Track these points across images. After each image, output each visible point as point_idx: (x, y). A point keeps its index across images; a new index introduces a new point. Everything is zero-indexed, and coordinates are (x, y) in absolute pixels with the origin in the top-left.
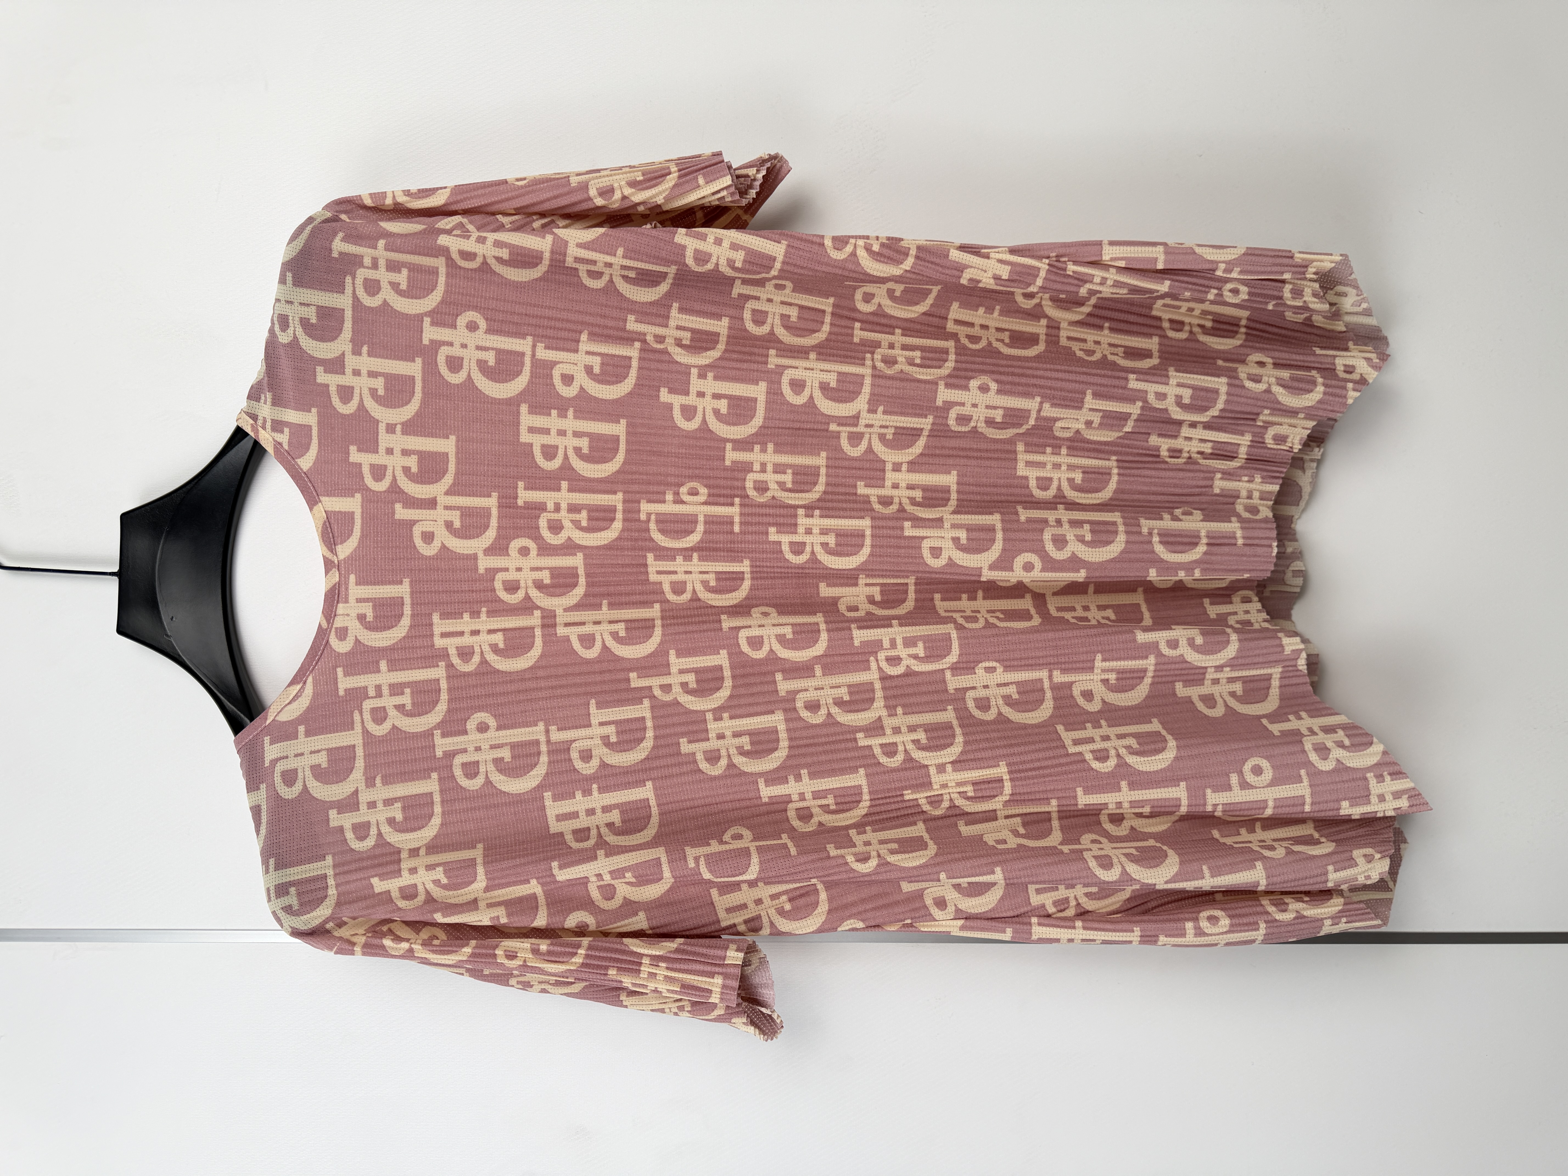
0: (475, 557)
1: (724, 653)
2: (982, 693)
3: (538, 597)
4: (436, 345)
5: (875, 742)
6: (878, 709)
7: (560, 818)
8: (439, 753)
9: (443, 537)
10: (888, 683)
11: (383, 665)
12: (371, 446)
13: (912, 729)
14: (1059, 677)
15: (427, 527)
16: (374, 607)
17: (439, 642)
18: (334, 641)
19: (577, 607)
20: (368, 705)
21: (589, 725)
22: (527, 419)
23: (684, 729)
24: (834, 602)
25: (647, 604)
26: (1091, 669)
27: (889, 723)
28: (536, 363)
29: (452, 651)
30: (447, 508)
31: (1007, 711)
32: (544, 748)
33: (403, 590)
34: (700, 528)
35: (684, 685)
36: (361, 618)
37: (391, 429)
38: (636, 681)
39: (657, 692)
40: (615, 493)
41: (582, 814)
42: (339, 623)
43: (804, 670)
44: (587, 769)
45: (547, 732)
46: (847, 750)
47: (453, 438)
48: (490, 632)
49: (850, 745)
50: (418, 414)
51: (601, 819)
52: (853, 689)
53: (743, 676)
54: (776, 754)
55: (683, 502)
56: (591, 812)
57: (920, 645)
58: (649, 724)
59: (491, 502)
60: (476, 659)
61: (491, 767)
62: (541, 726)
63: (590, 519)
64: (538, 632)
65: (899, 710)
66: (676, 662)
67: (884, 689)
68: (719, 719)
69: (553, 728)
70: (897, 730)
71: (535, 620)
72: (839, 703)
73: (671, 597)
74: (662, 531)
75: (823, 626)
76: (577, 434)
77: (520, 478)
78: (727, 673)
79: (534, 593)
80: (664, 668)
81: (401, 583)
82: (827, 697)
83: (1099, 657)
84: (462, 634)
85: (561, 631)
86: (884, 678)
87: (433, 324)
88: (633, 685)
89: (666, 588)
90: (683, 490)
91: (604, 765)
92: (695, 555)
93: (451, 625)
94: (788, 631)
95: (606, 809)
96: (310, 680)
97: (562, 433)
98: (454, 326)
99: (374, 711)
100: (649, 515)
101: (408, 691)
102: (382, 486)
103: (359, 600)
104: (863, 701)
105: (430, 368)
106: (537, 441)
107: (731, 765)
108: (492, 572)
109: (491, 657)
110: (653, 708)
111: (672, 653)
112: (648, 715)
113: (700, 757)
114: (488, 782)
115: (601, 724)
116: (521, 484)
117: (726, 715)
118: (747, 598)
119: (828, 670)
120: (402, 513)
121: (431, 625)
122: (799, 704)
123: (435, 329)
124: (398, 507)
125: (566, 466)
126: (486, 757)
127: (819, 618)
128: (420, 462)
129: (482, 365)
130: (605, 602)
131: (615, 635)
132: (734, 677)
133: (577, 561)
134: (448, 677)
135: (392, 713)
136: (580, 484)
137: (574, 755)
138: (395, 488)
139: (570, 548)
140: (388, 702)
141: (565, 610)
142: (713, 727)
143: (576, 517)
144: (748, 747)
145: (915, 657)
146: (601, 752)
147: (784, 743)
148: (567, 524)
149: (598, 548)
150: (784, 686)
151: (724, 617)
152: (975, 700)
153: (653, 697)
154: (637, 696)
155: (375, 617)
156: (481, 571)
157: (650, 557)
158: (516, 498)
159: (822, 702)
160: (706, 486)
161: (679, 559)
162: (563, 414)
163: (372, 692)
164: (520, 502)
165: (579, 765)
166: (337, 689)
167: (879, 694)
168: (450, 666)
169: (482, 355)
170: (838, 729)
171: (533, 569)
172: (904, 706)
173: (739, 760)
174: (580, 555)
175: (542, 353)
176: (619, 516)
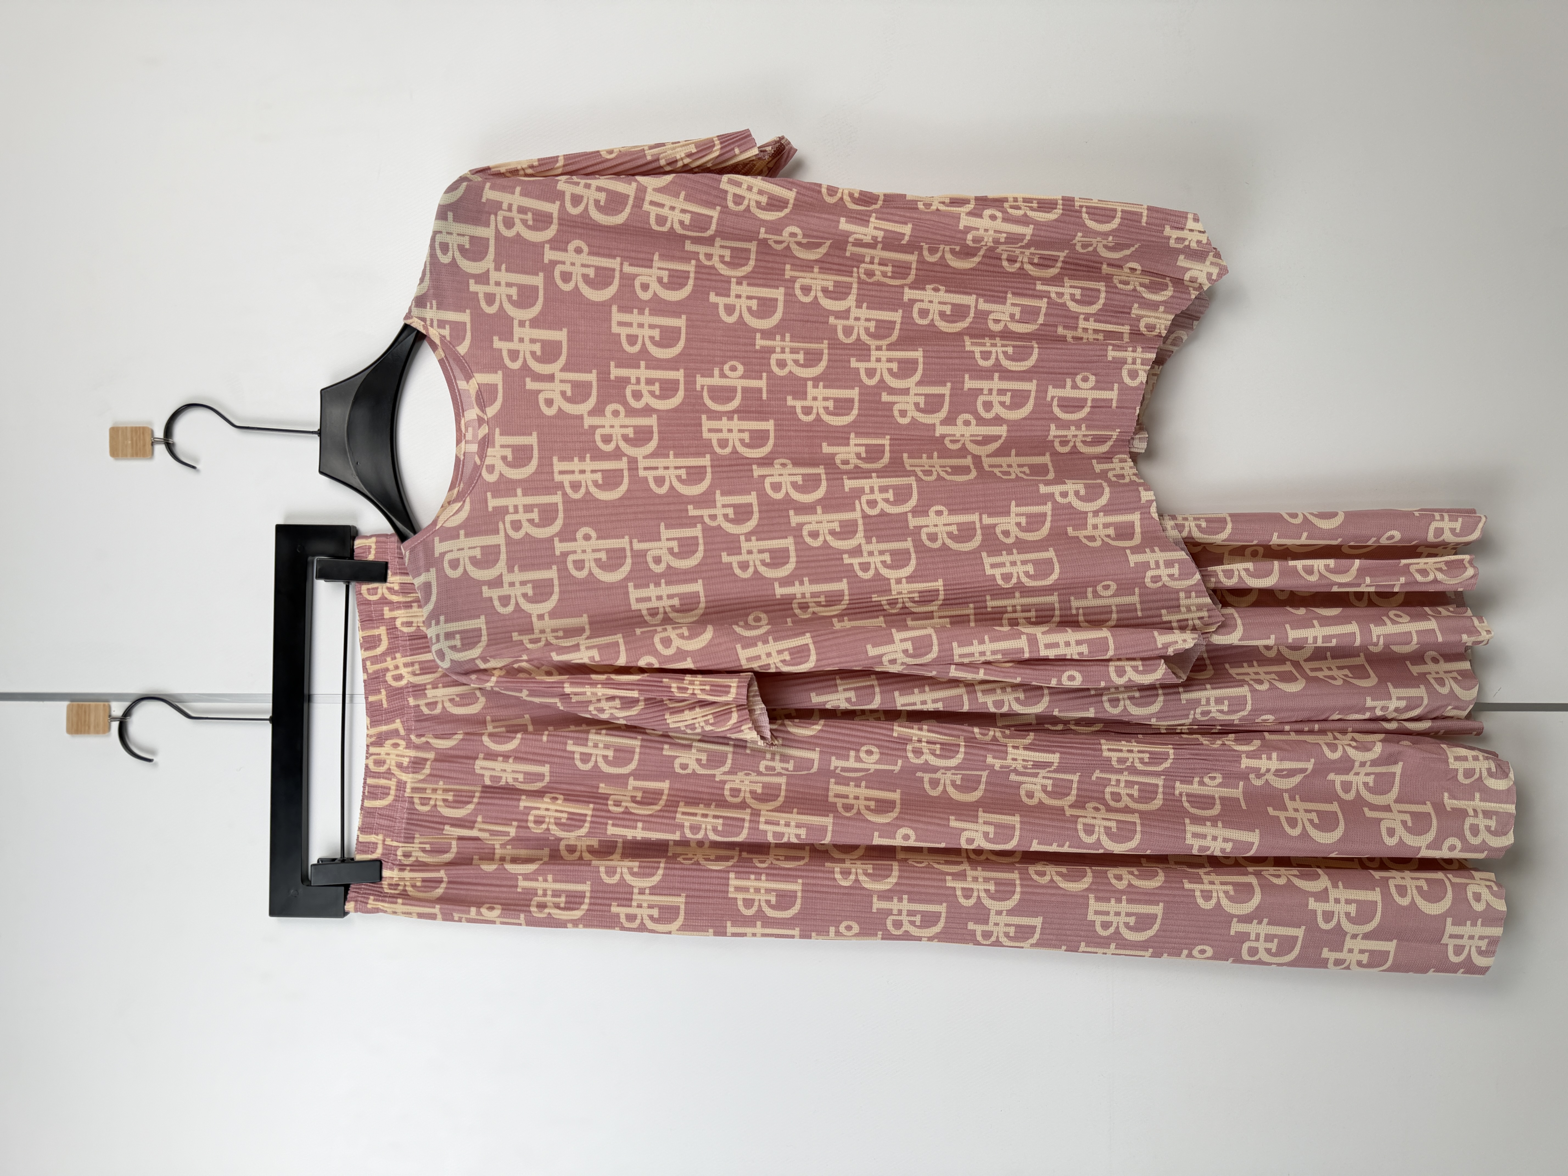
0: (581, 417)
1: (754, 494)
2: (932, 530)
3: (624, 446)
4: (554, 263)
5: (855, 561)
6: (859, 538)
7: (639, 600)
8: (558, 553)
9: (559, 402)
10: (867, 520)
11: (519, 491)
12: (508, 336)
13: (882, 553)
14: (987, 520)
15: (549, 395)
16: (513, 451)
17: (558, 478)
18: (484, 473)
19: (653, 455)
20: (508, 518)
21: (660, 540)
22: (616, 316)
23: (725, 546)
24: (832, 456)
25: (701, 455)
26: (1008, 513)
27: (866, 548)
28: (623, 276)
29: (567, 485)
30: (562, 381)
32: (628, 554)
33: (532, 440)
34: (739, 395)
35: (726, 516)
36: (504, 458)
37: (522, 324)
38: (692, 511)
39: (707, 520)
40: (678, 370)
41: (654, 599)
42: (488, 461)
43: (809, 509)
44: (659, 569)
45: (631, 543)
46: (836, 566)
47: (565, 330)
48: (593, 471)
49: (838, 562)
50: (541, 313)
51: (666, 603)
52: (843, 523)
53: (767, 511)
54: (787, 566)
55: (726, 377)
56: (659, 598)
57: (891, 491)
58: (701, 541)
59: (592, 377)
60: (583, 490)
61: (593, 564)
62: (627, 539)
63: (661, 389)
64: (626, 473)
65: (874, 540)
66: (720, 499)
67: (864, 524)
68: (748, 540)
69: (635, 541)
70: (871, 554)
71: (623, 464)
72: (832, 533)
73: (718, 450)
74: (712, 398)
75: (823, 477)
76: (651, 327)
77: (612, 359)
78: (756, 509)
79: (623, 445)
80: (712, 504)
81: (531, 434)
82: (824, 528)
83: (1014, 505)
84: (573, 472)
85: (641, 473)
86: (865, 516)
87: (551, 248)
88: (690, 514)
89: (715, 443)
90: (726, 367)
91: (669, 567)
92: (736, 416)
93: (565, 466)
94: (799, 479)
95: (670, 597)
96: (468, 500)
97: (641, 326)
98: (566, 250)
99: (513, 522)
100: (702, 387)
101: (536, 510)
102: (516, 365)
103: (502, 446)
104: (849, 532)
105: (549, 280)
106: (624, 332)
107: (756, 572)
108: (593, 428)
109: (593, 489)
110: (703, 530)
111: (718, 492)
112: (700, 535)
113: (735, 565)
114: (591, 574)
115: (668, 539)
116: (612, 364)
117: (753, 538)
118: (771, 452)
119: (826, 509)
120: (530, 385)
121: (552, 465)
122: (805, 533)
123: (553, 252)
124: (528, 380)
125: (644, 350)
126: (589, 557)
127: (821, 470)
128: (543, 347)
129: (585, 278)
130: (671, 453)
131: (679, 478)
132: (760, 512)
133: (652, 421)
134: (564, 502)
135: (525, 524)
136: (655, 364)
137: (650, 560)
138: (525, 366)
139: (648, 411)
140: (522, 516)
141: (644, 458)
142: (745, 546)
143: (651, 388)
144: (768, 561)
145: (887, 501)
146: (667, 558)
147: (793, 559)
148: (645, 393)
149: (668, 411)
150: (795, 519)
151: (755, 467)
152: (927, 534)
153: (703, 523)
154: (693, 522)
155: (514, 458)
156: (586, 427)
157: (704, 417)
158: (609, 374)
159: (821, 532)
160: (742, 364)
161: (724, 419)
162: (641, 312)
163: (511, 510)
164: (612, 377)
165: (653, 566)
166: (487, 506)
167: (861, 528)
168: (565, 494)
169: (586, 271)
170: (830, 551)
171: (622, 427)
172: (877, 537)
173: (762, 569)
174: (655, 416)
175: (628, 269)
176: (682, 386)
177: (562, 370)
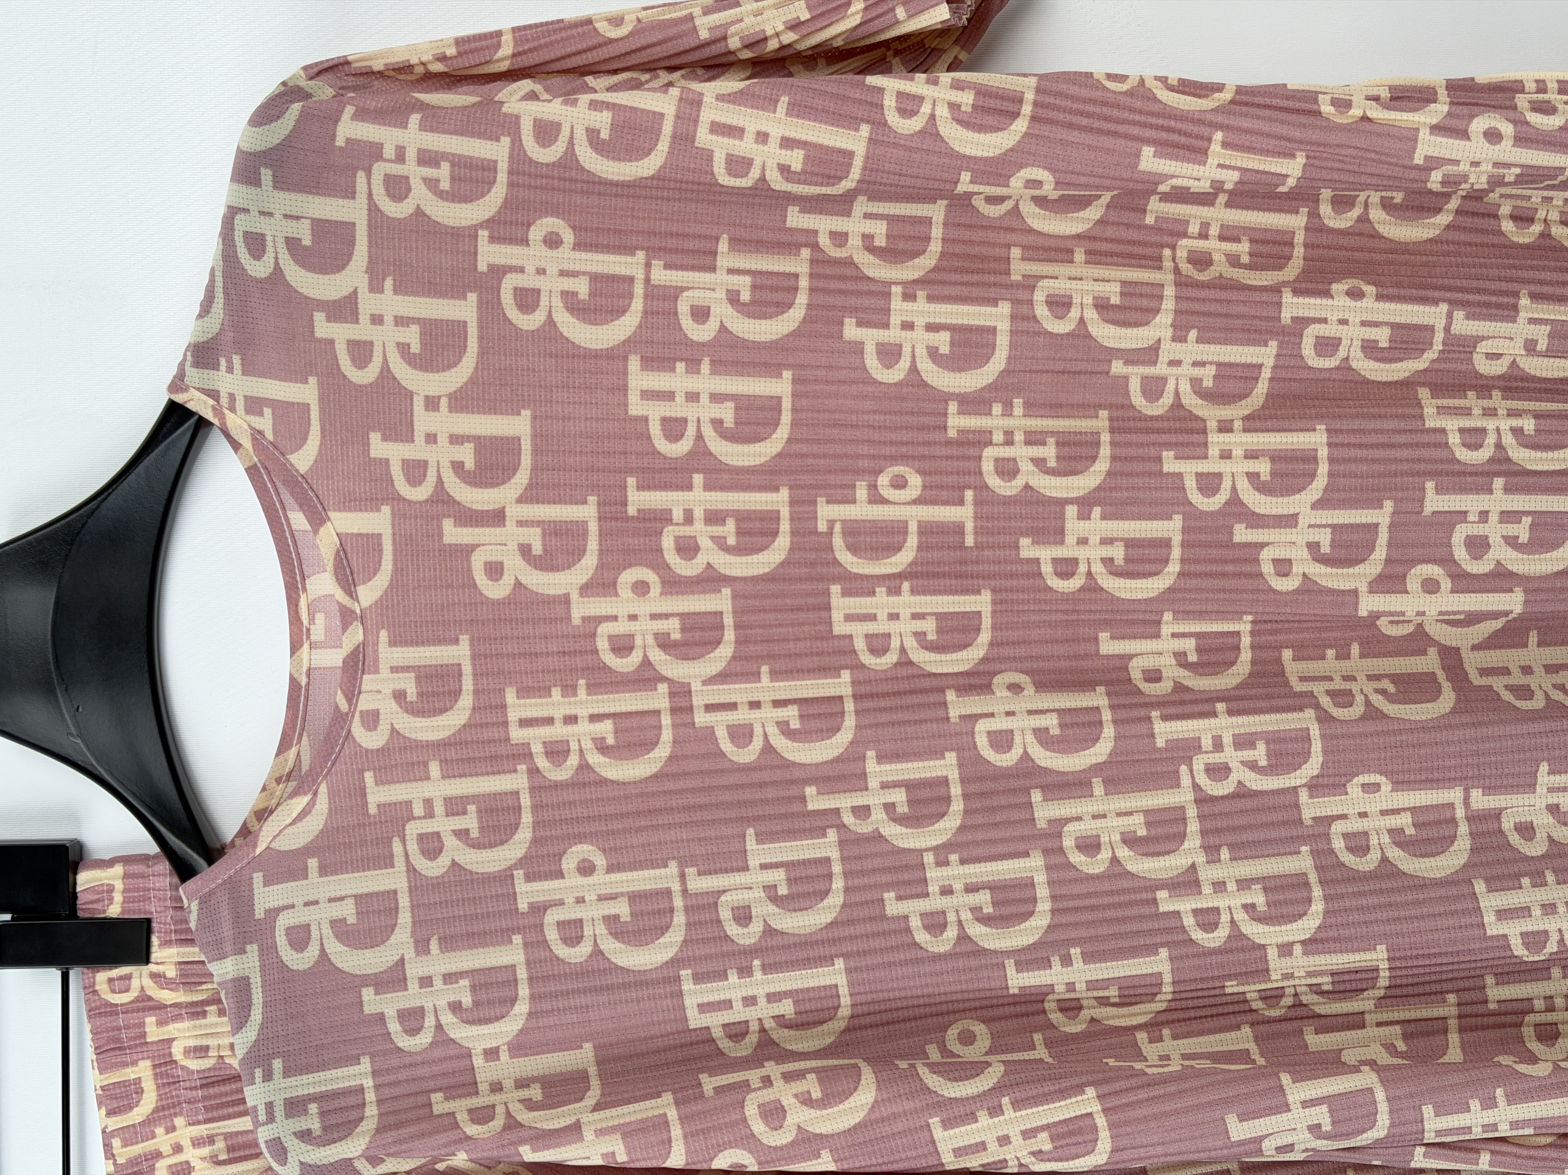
0: (566, 600)
1: (951, 756)
2: (1355, 825)
3: (662, 661)
4: (499, 272)
5: (1185, 906)
6: (1191, 851)
7: (704, 1007)
8: (523, 905)
9: (517, 568)
10: (1207, 809)
11: (434, 769)
12: (402, 431)
13: (1244, 884)
14: (1480, 800)
15: (494, 554)
16: (418, 680)
17: (516, 734)
18: (357, 730)
19: (723, 677)
20: (413, 829)
21: (746, 868)
22: (639, 379)
23: (890, 877)
24: (1122, 667)
25: (831, 671)
26: (1531, 787)
27: (1207, 874)
28: (653, 293)
29: (537, 748)
30: (521, 523)
31: (1395, 854)
32: (678, 902)
33: (459, 653)
34: (912, 541)
35: (889, 808)
36: (399, 696)
37: (432, 403)
38: (815, 800)
39: (848, 819)
40: (776, 489)
41: (737, 1003)
42: (365, 703)
43: (1075, 786)
44: (746, 936)
45: (683, 877)
46: (1142, 917)
47: (526, 413)
48: (594, 718)
49: (1146, 910)
50: (475, 379)
51: (765, 1011)
52: (1154, 818)
53: (982, 795)
54: (1032, 922)
55: (884, 501)
56: (750, 1001)
57: (1261, 744)
58: (837, 868)
59: (588, 512)
60: (573, 761)
61: (601, 930)
62: (673, 868)
63: (739, 533)
64: (666, 720)
65: (1225, 854)
66: (876, 771)
67: (1201, 817)
68: (943, 862)
69: (691, 871)
70: (1219, 886)
71: (659, 699)
72: (1130, 840)
73: (867, 659)
74: (852, 548)
75: (1107, 714)
76: (716, 398)
77: (630, 471)
78: (956, 790)
79: (657, 656)
80: (858, 782)
81: (456, 641)
82: (1110, 830)
83: (1544, 767)
84: (549, 721)
85: (701, 719)
86: (1202, 800)
87: (493, 239)
88: (811, 806)
89: (860, 644)
90: (883, 480)
91: (769, 930)
92: (906, 585)
93: (534, 708)
94: (1051, 722)
95: (774, 997)
96: (323, 789)
97: (693, 397)
98: (525, 242)
99: (422, 838)
100: (831, 523)
101: (472, 808)
102: (420, 493)
103: (395, 669)
104: (1168, 838)
105: (490, 308)
106: (655, 412)
107: (964, 937)
108: (593, 623)
109: (595, 759)
110: (842, 843)
111: (871, 754)
112: (834, 854)
113: (915, 922)
114: (597, 951)
115: (764, 867)
116: (631, 481)
117: (954, 858)
118: (985, 660)
119: (1114, 785)
120: (453, 534)
121: (504, 707)
122: (1068, 842)
123: (496, 247)
124: (448, 525)
125: (700, 450)
126: (593, 913)
127: (1098, 699)
128: (478, 452)
129: (569, 299)
130: (765, 669)
131: (784, 727)
132: (966, 796)
133: (721, 602)
134: (532, 789)
135: (450, 842)
136: (724, 478)
137: (725, 914)
138: (441, 493)
139: (711, 581)
140: (442, 824)
141: (705, 683)
142: (935, 876)
143: (717, 530)
144: (988, 910)
145: (1252, 766)
146: (764, 910)
147: (1045, 905)
148: (705, 542)
149: (754, 579)
150: (1044, 811)
151: (951, 696)
152: (1346, 836)
153: (841, 826)
154: (817, 824)
155: (421, 694)
156: (576, 621)
157: (835, 589)
158: (625, 504)
159: (1104, 839)
160: (919, 472)
161: (881, 591)
162: (693, 366)
163: (418, 810)
164: (632, 511)
165: (732, 929)
166: (365, 803)
167: (1193, 826)
168: (534, 771)
169: (569, 284)
170: (1128, 883)
171: (654, 617)
172: (1232, 847)
173: (975, 930)
174: (727, 592)
175: (661, 275)
176: (785, 526)
177: (521, 500)
